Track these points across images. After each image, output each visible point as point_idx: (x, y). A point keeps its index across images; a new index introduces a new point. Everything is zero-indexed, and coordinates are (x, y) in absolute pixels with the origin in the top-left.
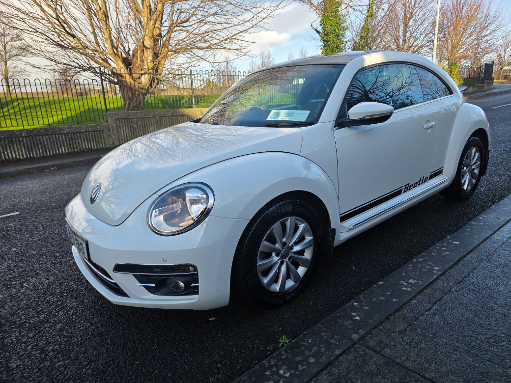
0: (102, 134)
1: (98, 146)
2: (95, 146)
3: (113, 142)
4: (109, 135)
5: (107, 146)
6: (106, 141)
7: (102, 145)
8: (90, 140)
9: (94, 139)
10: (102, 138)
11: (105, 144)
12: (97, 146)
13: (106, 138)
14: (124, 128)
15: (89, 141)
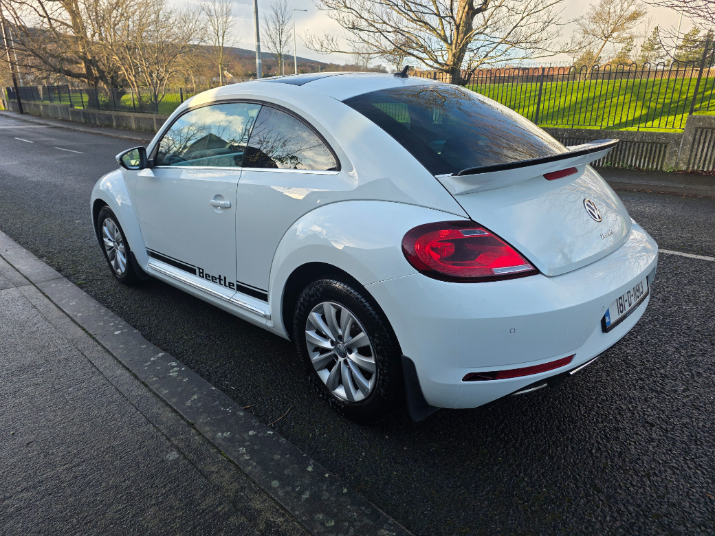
0: (663, 148)
1: (650, 166)
2: (646, 165)
3: (677, 164)
4: (675, 151)
5: (664, 169)
6: (666, 160)
7: (657, 165)
8: (642, 155)
9: (648, 155)
10: (661, 156)
11: (662, 164)
12: (648, 165)
13: (667, 155)
14: (706, 145)
15: (639, 157)
